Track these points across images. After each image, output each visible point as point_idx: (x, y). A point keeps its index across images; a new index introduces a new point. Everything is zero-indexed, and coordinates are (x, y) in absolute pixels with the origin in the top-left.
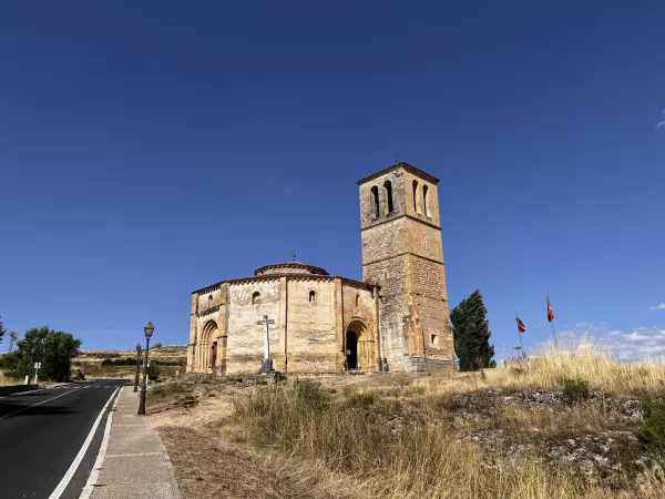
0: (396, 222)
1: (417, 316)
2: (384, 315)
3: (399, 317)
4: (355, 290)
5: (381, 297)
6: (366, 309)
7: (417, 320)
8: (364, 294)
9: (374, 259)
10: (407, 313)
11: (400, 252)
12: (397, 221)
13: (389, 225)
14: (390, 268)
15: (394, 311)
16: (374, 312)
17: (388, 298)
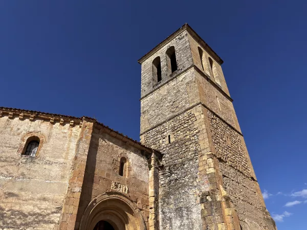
0: (181, 78)
1: (224, 193)
2: (167, 195)
3: (192, 196)
4: (120, 151)
5: (162, 167)
6: (137, 183)
7: (227, 199)
8: (133, 158)
9: (155, 123)
10: (206, 188)
11: (188, 106)
12: (183, 76)
13: (172, 84)
14: (174, 129)
15: (184, 186)
16: (151, 191)
17: (173, 168)
